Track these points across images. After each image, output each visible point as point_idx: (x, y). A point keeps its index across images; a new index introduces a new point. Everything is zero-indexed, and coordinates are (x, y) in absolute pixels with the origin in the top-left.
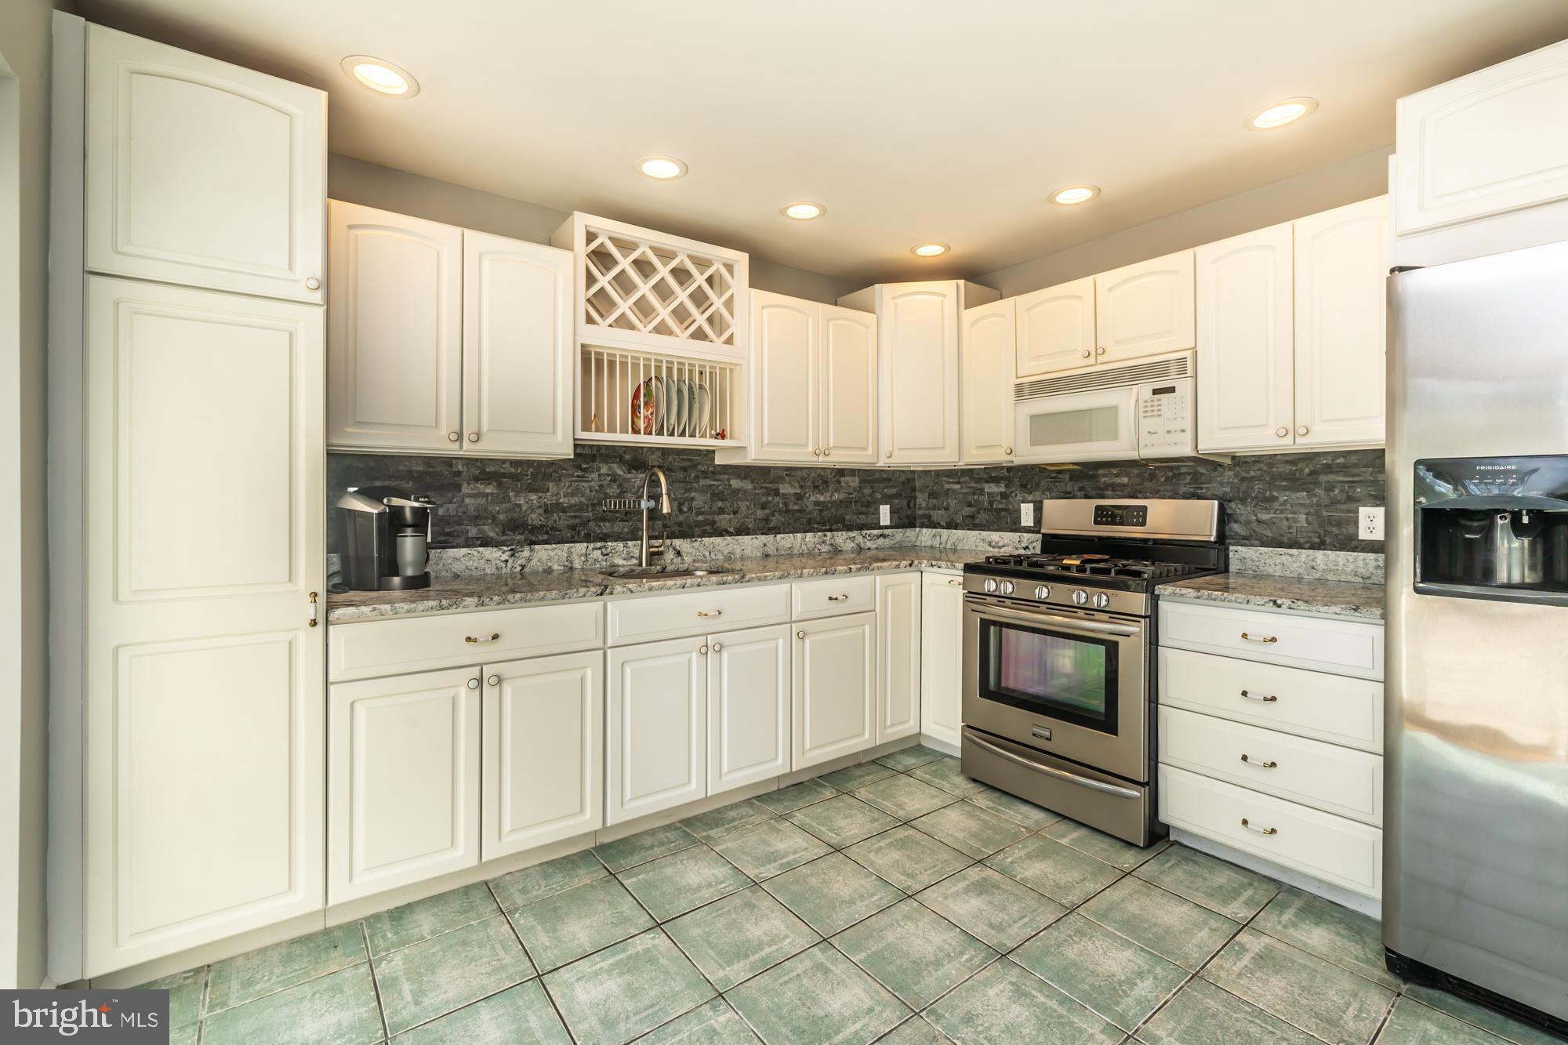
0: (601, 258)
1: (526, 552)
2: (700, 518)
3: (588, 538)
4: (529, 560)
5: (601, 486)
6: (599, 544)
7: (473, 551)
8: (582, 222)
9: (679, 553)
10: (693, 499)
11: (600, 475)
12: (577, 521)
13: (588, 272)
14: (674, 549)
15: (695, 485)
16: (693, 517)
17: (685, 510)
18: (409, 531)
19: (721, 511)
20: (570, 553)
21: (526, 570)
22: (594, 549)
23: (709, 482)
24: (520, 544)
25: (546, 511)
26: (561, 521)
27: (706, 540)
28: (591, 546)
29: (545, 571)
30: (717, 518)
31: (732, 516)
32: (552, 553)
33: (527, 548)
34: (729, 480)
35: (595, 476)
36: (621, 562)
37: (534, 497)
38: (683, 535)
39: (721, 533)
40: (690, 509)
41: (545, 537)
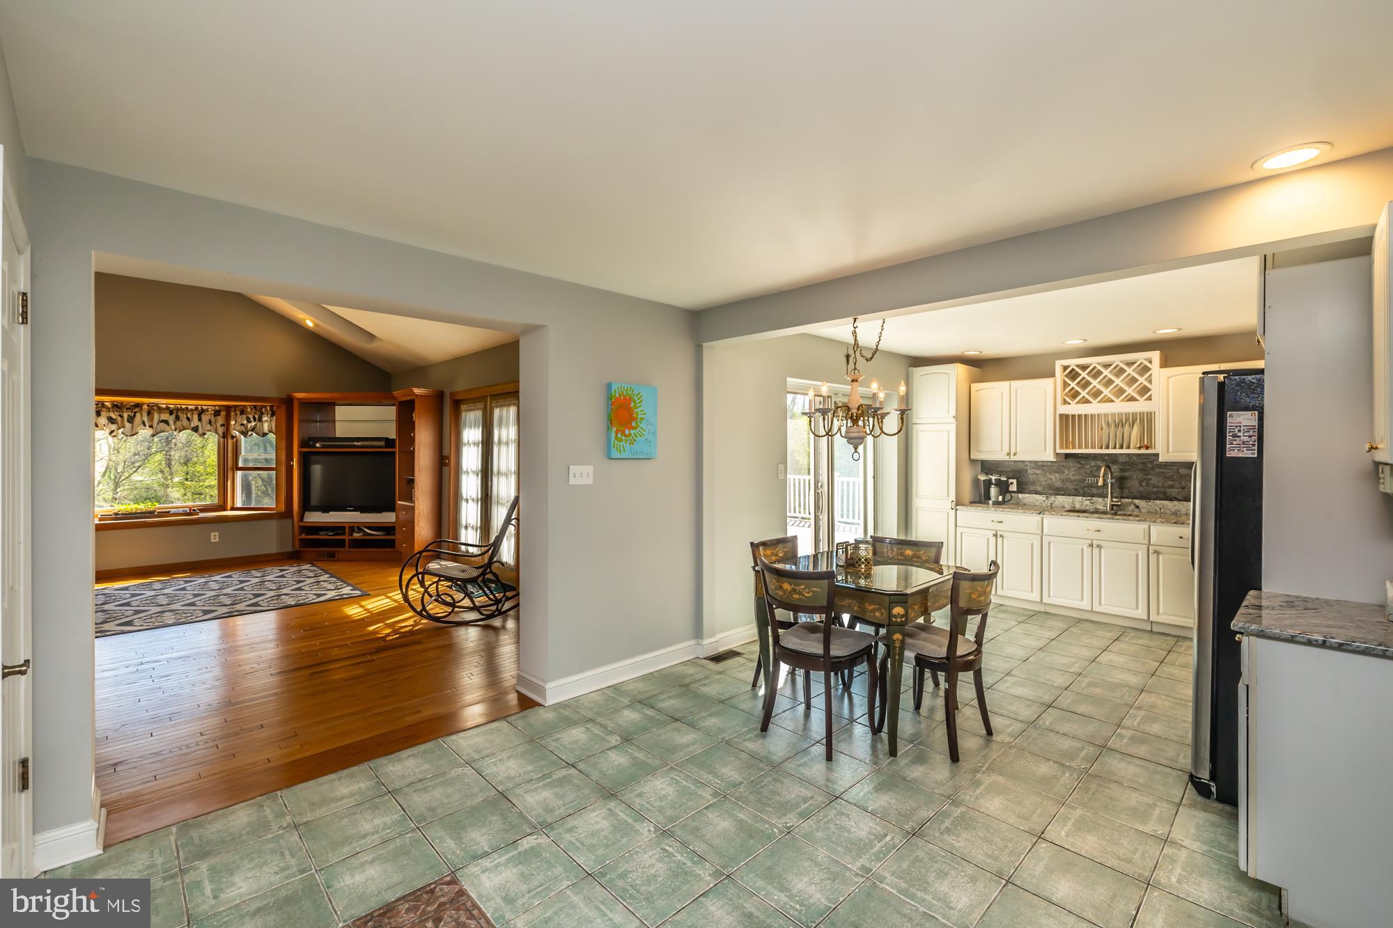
0: (1073, 375)
1: (1053, 498)
2: (1155, 490)
3: (1084, 495)
4: (1054, 501)
5: (1091, 471)
6: (1089, 498)
7: (1031, 495)
8: (1059, 364)
9: (1137, 507)
10: (1150, 479)
11: (1091, 466)
12: (1079, 487)
13: (1064, 381)
14: (1135, 504)
15: (1152, 472)
16: (1150, 489)
17: (1144, 484)
18: (993, 486)
19: (1172, 487)
20: (1073, 501)
21: (1053, 505)
22: (1086, 500)
23: (1161, 470)
24: (1051, 495)
25: (1063, 482)
26: (1070, 486)
27: (1157, 502)
28: (1084, 498)
29: (1061, 507)
30: (1168, 490)
31: (1180, 490)
32: (1065, 500)
33: (1053, 496)
34: (1178, 469)
35: (1088, 467)
36: (1101, 507)
37: (1057, 475)
38: (1141, 498)
39: (1171, 499)
40: (1147, 485)
41: (1063, 493)
